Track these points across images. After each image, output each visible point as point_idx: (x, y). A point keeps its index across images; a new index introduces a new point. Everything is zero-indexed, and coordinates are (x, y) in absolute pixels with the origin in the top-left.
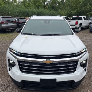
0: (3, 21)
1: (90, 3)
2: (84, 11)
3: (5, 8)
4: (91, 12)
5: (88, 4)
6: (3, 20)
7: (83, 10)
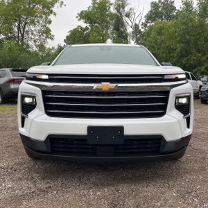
0: (14, 78)
1: (199, 50)
2: (187, 66)
3: (19, 59)
4: (200, 66)
5: (194, 51)
6: (13, 76)
7: (184, 62)
